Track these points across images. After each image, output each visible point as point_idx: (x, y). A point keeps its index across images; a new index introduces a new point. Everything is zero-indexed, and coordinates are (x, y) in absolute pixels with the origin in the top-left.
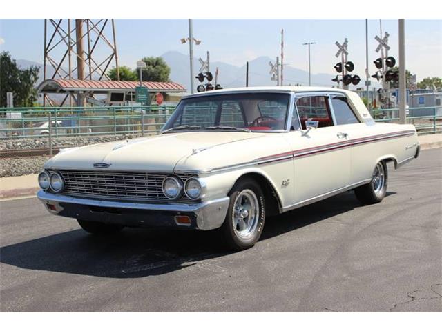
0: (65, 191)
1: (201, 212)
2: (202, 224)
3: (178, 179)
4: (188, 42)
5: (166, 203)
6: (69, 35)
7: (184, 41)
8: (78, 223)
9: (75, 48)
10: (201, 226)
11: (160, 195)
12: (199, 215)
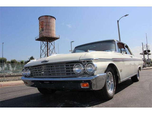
0: (31, 76)
1: (94, 81)
2: (95, 87)
3: (82, 64)
4: (71, 51)
5: (75, 77)
6: (45, 53)
7: (70, 51)
8: (38, 90)
9: (47, 55)
10: (94, 88)
11: (72, 74)
12: (94, 82)
